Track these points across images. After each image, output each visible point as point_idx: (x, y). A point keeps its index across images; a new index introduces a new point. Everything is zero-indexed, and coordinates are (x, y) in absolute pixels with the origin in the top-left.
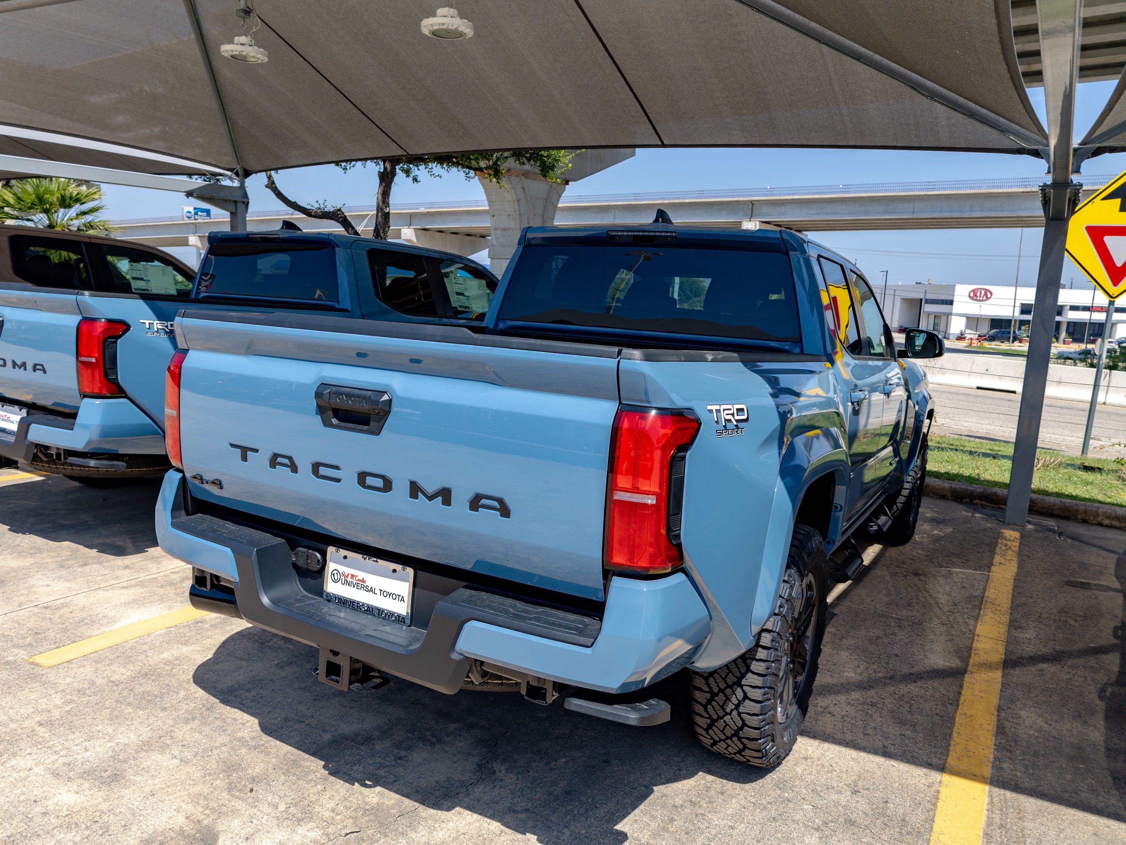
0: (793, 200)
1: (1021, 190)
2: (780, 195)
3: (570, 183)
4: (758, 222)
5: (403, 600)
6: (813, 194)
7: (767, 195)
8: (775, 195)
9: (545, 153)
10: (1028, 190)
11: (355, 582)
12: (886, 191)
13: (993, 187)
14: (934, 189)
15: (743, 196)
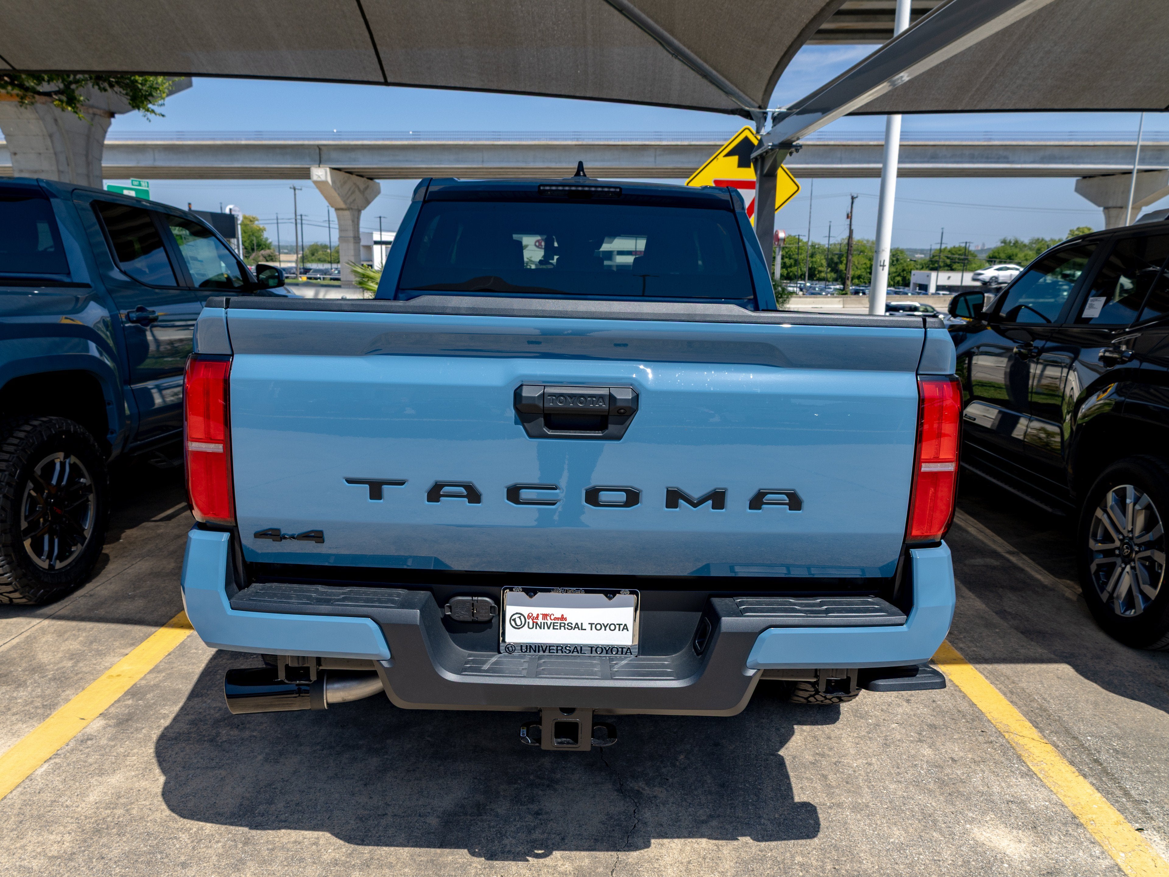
0: (363, 145)
1: (574, 143)
2: (348, 139)
3: (117, 116)
4: (328, 170)
5: (626, 628)
6: (383, 139)
7: (334, 139)
8: (343, 139)
9: (139, 79)
10: (580, 143)
11: (549, 622)
12: (455, 139)
13: (551, 139)
14: (500, 139)
15: (308, 139)
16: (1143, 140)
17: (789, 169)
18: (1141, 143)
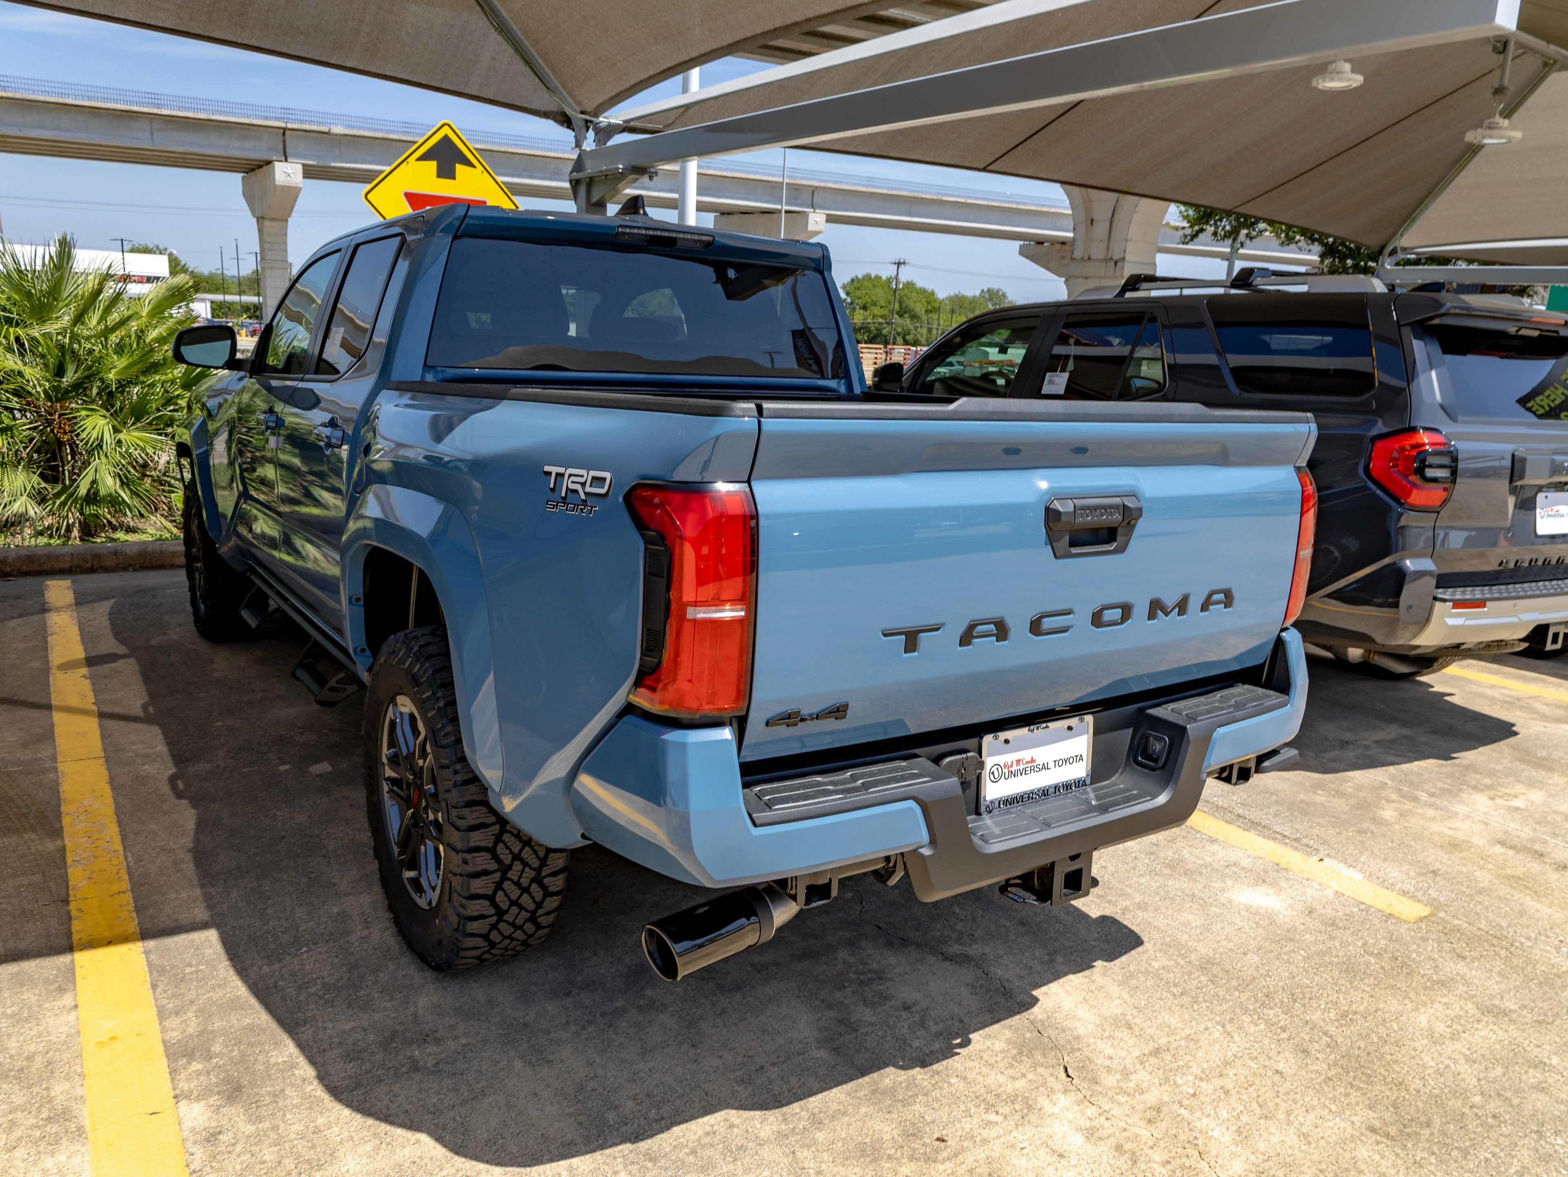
5: (1081, 757)
11: (1021, 767)
16: (788, 177)
17: (504, 183)
18: (786, 180)
